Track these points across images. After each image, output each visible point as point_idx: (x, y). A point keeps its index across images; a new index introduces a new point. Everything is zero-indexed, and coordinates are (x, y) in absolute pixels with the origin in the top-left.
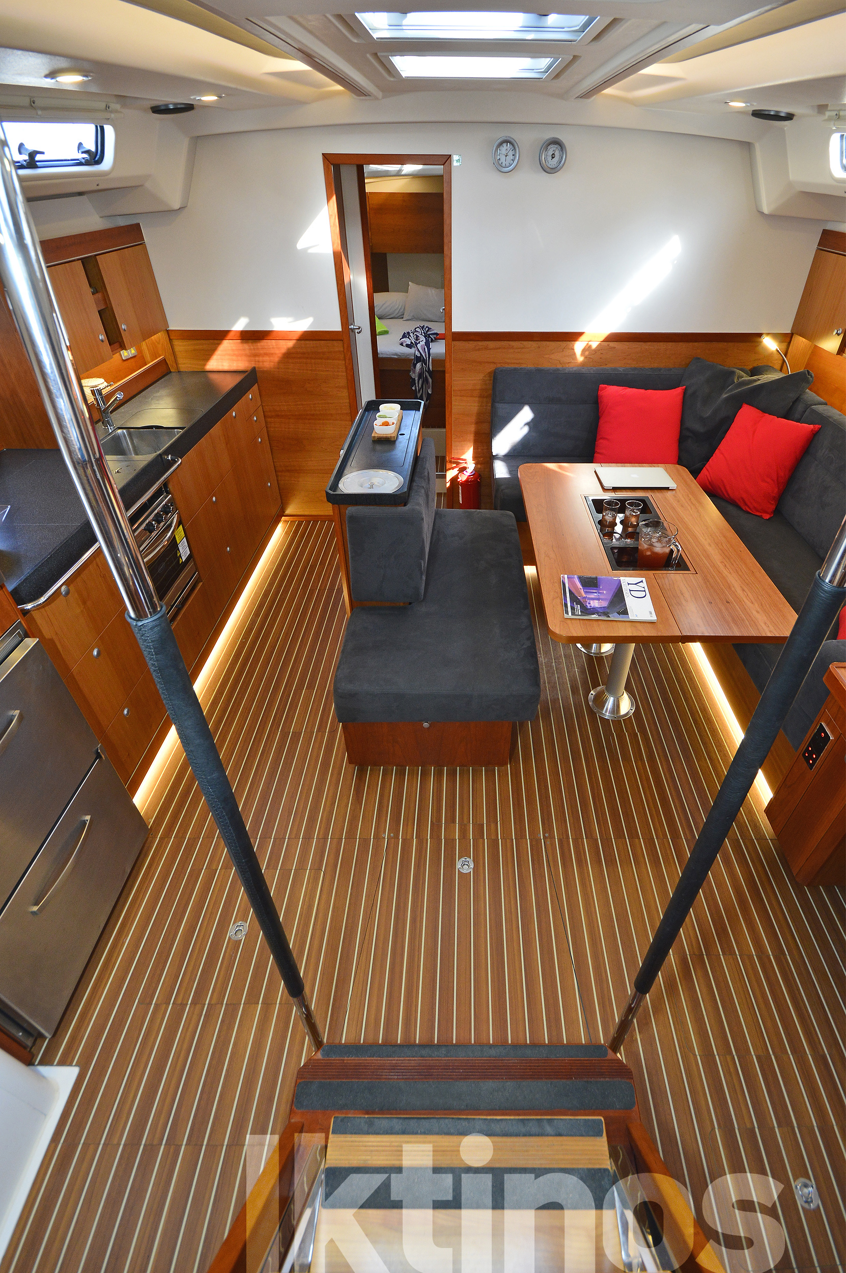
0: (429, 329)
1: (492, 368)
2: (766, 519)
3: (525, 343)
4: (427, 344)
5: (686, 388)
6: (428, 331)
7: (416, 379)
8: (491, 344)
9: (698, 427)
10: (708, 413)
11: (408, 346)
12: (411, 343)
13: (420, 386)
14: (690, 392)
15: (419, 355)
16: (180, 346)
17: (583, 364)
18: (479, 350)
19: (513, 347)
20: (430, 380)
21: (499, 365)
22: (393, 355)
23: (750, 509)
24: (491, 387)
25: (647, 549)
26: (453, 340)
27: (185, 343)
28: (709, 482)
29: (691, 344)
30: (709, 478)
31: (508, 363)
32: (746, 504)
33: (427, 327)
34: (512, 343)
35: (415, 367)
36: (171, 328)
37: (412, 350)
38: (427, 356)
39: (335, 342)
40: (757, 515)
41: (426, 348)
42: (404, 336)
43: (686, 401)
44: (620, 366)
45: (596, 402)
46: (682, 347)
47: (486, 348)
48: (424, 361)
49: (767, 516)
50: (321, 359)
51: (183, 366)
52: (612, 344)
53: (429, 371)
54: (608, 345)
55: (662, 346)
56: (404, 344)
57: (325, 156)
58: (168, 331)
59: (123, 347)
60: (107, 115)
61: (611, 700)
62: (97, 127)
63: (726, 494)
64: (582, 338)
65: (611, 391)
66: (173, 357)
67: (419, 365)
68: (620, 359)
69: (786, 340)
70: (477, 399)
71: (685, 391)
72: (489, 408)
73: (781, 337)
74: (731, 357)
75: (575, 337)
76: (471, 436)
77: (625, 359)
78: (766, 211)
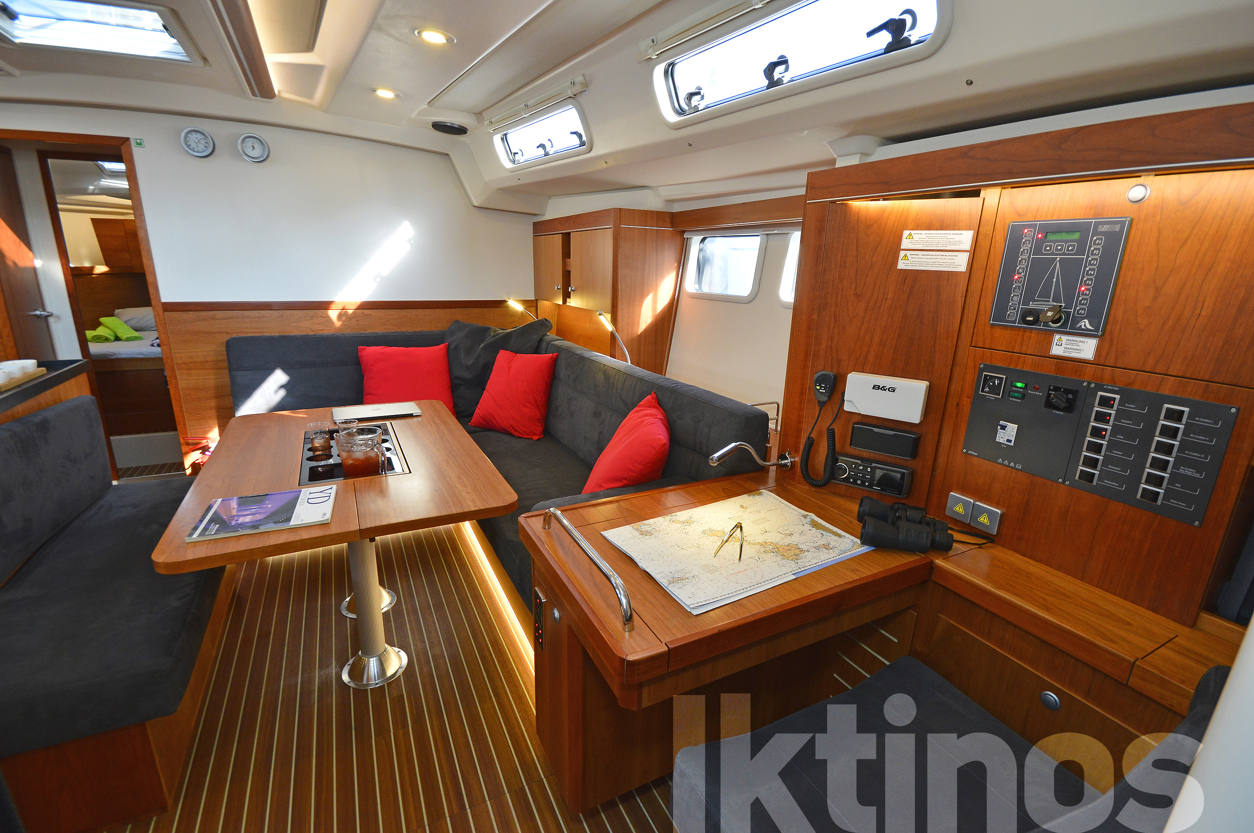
1: (226, 337)
2: (536, 440)
3: (262, 312)
5: (449, 345)
9: (466, 375)
10: (471, 361)
14: (452, 347)
17: (340, 329)
18: (203, 319)
19: (248, 317)
21: (234, 336)
23: (519, 433)
24: (225, 357)
25: (348, 458)
26: (164, 311)
29: (448, 310)
30: (481, 415)
31: (244, 332)
32: (516, 431)
34: (248, 314)
40: (526, 438)
43: (450, 355)
44: (379, 330)
45: (358, 363)
46: (441, 312)
47: (213, 318)
49: (537, 437)
52: (367, 312)
54: (363, 313)
55: (420, 312)
61: (374, 663)
63: (498, 426)
64: (333, 307)
65: (371, 351)
68: (380, 325)
69: (531, 304)
70: (211, 371)
71: (448, 347)
72: (227, 380)
73: (525, 302)
74: (490, 320)
75: (325, 306)
76: (213, 413)
77: (384, 325)
78: (476, 205)
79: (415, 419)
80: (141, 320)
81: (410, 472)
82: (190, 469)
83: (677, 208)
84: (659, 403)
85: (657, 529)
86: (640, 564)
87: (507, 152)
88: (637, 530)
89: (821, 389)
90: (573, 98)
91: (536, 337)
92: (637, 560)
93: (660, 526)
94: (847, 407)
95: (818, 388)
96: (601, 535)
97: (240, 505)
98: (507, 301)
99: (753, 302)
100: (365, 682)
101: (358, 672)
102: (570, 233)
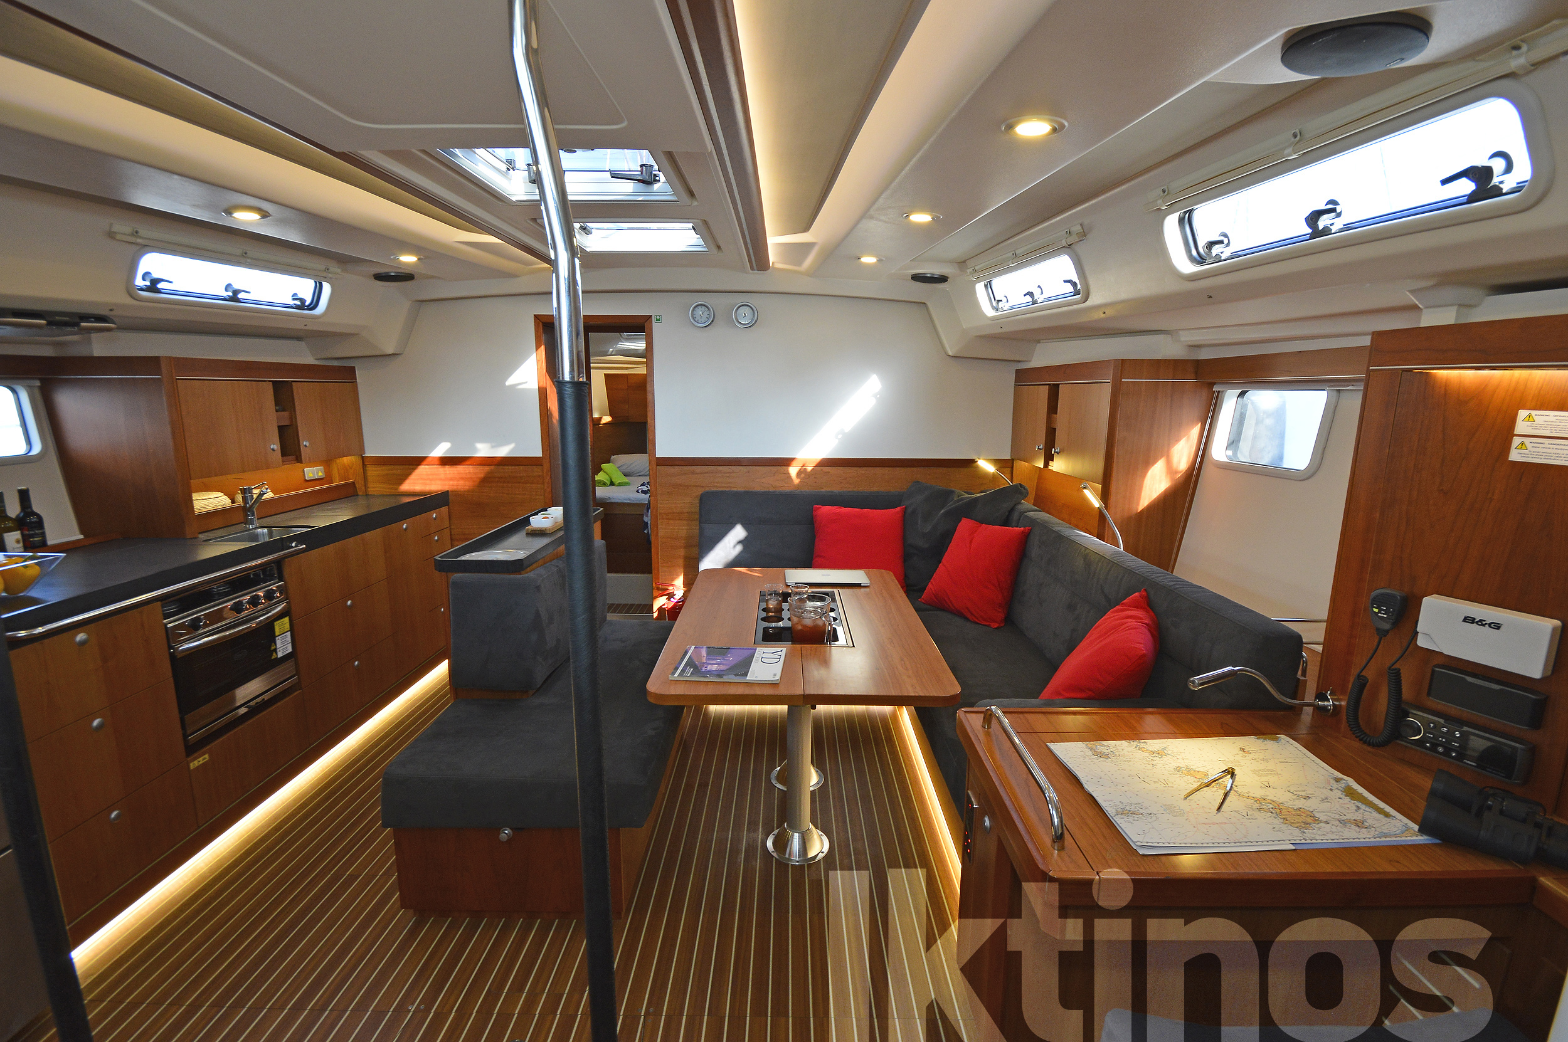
1: (700, 491)
2: (995, 628)
3: (732, 467)
5: (906, 507)
7: (649, 522)
8: (696, 468)
9: (922, 543)
10: (928, 528)
11: (643, 492)
14: (910, 510)
16: (373, 471)
17: (798, 486)
18: (685, 474)
19: (719, 471)
21: (707, 489)
23: (977, 618)
24: (698, 510)
25: (798, 623)
26: (657, 465)
27: (379, 468)
28: (934, 594)
29: (909, 469)
31: (715, 486)
32: (972, 614)
34: (720, 468)
36: (367, 454)
39: (534, 467)
40: (983, 625)
42: (642, 485)
43: (906, 519)
44: (836, 489)
45: (811, 522)
46: (901, 472)
47: (693, 473)
49: (996, 625)
50: (519, 483)
51: (372, 489)
52: (826, 469)
54: (822, 470)
55: (879, 471)
56: (640, 491)
57: (537, 317)
58: (363, 457)
59: (299, 460)
60: (325, 274)
62: (316, 282)
63: (951, 605)
64: (794, 463)
65: (826, 509)
66: (363, 483)
68: (836, 483)
69: (1005, 465)
70: (685, 522)
71: (904, 511)
72: (697, 531)
73: (998, 462)
74: (956, 483)
75: (787, 462)
76: (681, 561)
77: (841, 483)
78: (951, 354)
79: (863, 590)
80: (629, 466)
81: (854, 646)
82: (657, 613)
83: (1204, 355)
84: (1147, 604)
85: (1117, 753)
86: (1086, 786)
87: (990, 299)
88: (1091, 749)
89: (1379, 612)
90: (1068, 248)
91: (1006, 506)
92: (1083, 781)
93: (1121, 751)
94: (1421, 642)
95: (1376, 610)
96: (1047, 746)
97: (708, 654)
98: (977, 462)
99: (1310, 480)
100: (787, 856)
101: (782, 843)
102: (1058, 385)
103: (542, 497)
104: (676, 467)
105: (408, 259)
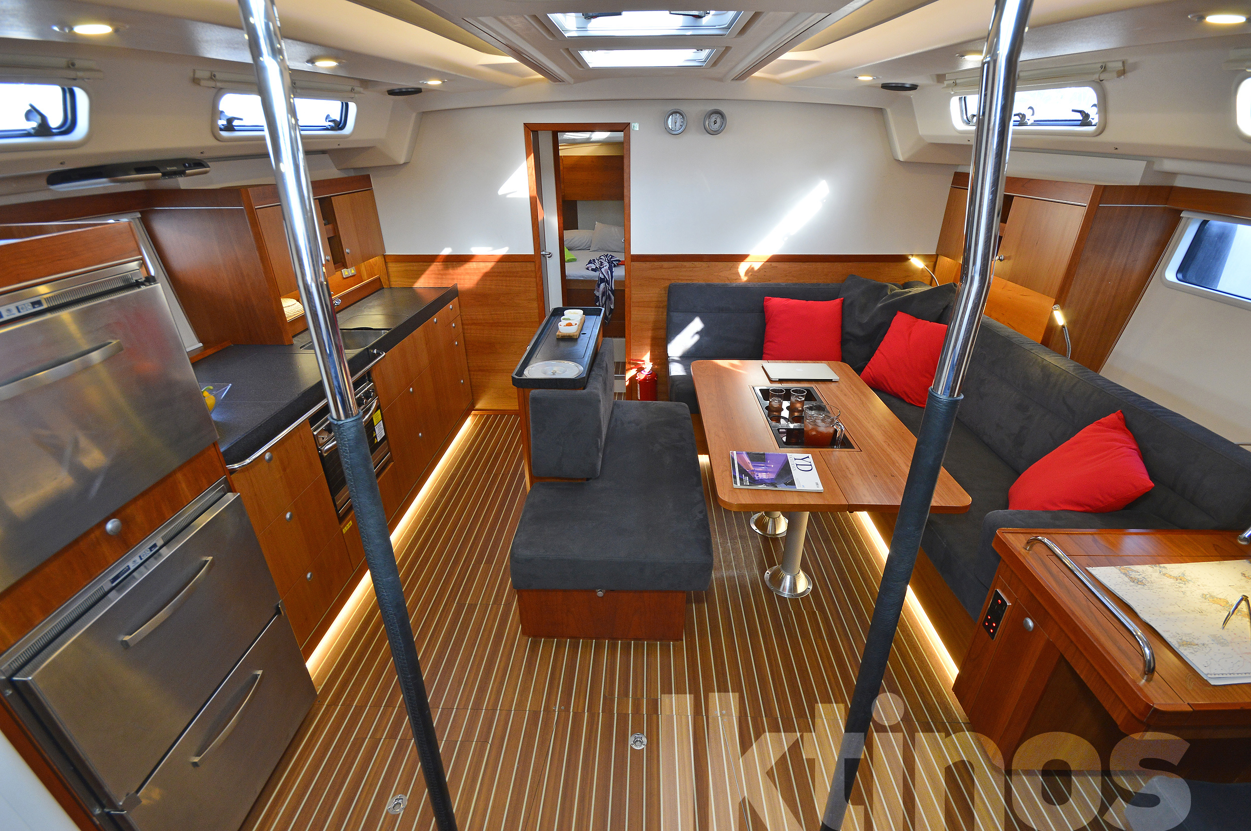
0: (612, 256)
1: (667, 284)
3: (696, 263)
4: (610, 268)
5: (844, 299)
6: (611, 258)
8: (666, 264)
9: (859, 332)
10: (865, 319)
11: (593, 270)
12: (596, 267)
13: (603, 302)
14: (848, 302)
15: (603, 277)
16: (393, 267)
17: (748, 281)
18: (655, 269)
19: (685, 267)
20: (613, 298)
21: (673, 282)
22: (580, 277)
23: (911, 400)
24: (666, 299)
25: (812, 429)
26: (632, 261)
27: (399, 265)
28: (872, 378)
29: (845, 263)
30: (872, 375)
31: (682, 280)
32: (909, 397)
33: (610, 255)
34: (685, 264)
35: (599, 287)
36: (387, 253)
37: (597, 273)
38: (610, 278)
39: (528, 263)
40: (919, 407)
41: (609, 272)
42: (590, 262)
43: (844, 311)
44: (782, 281)
45: (763, 311)
46: (838, 266)
47: (661, 268)
48: (607, 282)
50: (515, 277)
51: (394, 283)
52: (774, 264)
53: (611, 290)
54: (771, 265)
55: (819, 265)
56: (590, 269)
57: (526, 125)
58: (384, 256)
59: (345, 266)
60: (352, 95)
61: (788, 580)
62: (342, 103)
63: (889, 389)
64: (748, 259)
65: (776, 302)
66: (386, 277)
67: (602, 285)
68: (784, 277)
69: (932, 260)
70: (653, 309)
71: (843, 302)
72: (665, 317)
73: (926, 257)
74: (887, 276)
75: (741, 258)
76: (649, 341)
77: (787, 276)
78: (901, 159)
79: (834, 385)
82: (628, 381)
83: (1178, 183)
85: (1148, 579)
87: (962, 111)
88: (1125, 574)
90: (1092, 83)
91: (942, 304)
92: (1137, 610)
93: (1150, 576)
96: (1087, 570)
98: (910, 259)
100: (780, 590)
101: (777, 579)
102: (1013, 196)
103: (535, 289)
104: (648, 263)
105: (434, 83)
